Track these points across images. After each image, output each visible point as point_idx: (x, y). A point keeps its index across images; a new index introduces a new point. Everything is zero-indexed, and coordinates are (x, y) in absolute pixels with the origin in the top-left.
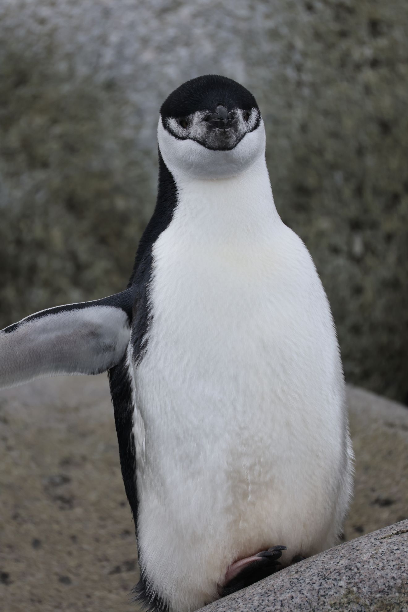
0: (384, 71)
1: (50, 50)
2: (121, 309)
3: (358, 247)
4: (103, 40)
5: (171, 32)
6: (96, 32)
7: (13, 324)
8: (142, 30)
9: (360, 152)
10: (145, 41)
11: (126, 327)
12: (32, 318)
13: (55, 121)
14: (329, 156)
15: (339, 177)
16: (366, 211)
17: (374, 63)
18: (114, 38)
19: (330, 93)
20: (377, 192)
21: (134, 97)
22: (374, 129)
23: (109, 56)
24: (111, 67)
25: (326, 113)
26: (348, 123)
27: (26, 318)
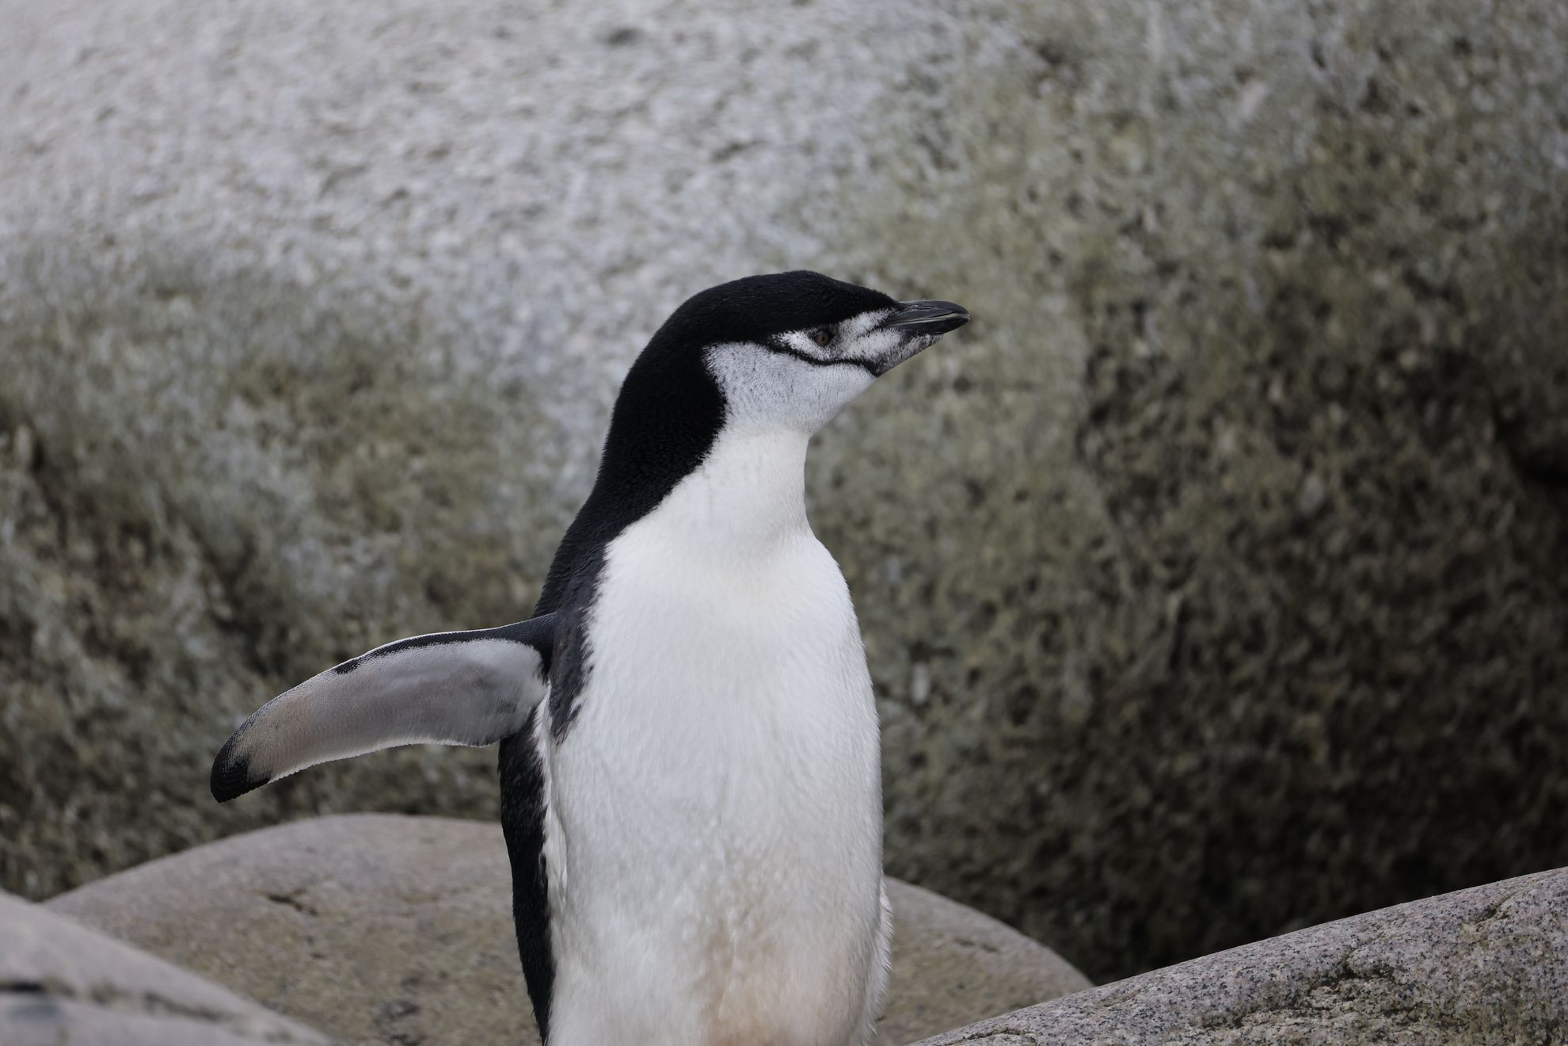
0: (977, 398)
1: (414, 331)
2: (532, 648)
3: (920, 690)
4: (506, 316)
5: (622, 307)
6: (494, 301)
7: (351, 660)
8: (572, 301)
9: (932, 528)
10: (576, 320)
11: (536, 676)
12: (382, 652)
13: (415, 451)
14: (878, 531)
15: (894, 565)
16: (938, 630)
17: (962, 385)
18: (524, 313)
19: (886, 426)
20: (958, 599)
21: (553, 411)
22: (956, 490)
23: (513, 341)
24: (514, 360)
25: (878, 460)
26: (914, 480)
27: (373, 650)
